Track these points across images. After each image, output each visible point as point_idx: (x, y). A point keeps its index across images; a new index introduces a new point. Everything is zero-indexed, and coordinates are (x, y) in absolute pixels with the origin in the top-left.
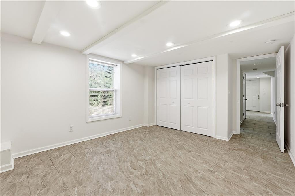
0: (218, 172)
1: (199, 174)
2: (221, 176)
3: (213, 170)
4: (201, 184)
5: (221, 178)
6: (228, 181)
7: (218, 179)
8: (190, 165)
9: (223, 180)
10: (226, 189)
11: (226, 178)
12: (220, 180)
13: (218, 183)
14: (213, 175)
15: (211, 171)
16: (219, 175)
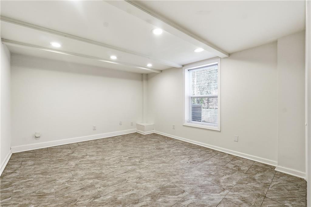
0: (90, 204)
1: (99, 186)
2: (81, 202)
3: (96, 200)
4: (88, 182)
5: (80, 200)
6: (72, 204)
7: (81, 197)
8: (118, 185)
9: (77, 200)
10: (67, 195)
11: (75, 204)
12: (78, 198)
13: (78, 194)
14: (89, 195)
15: (95, 198)
16: (85, 200)
